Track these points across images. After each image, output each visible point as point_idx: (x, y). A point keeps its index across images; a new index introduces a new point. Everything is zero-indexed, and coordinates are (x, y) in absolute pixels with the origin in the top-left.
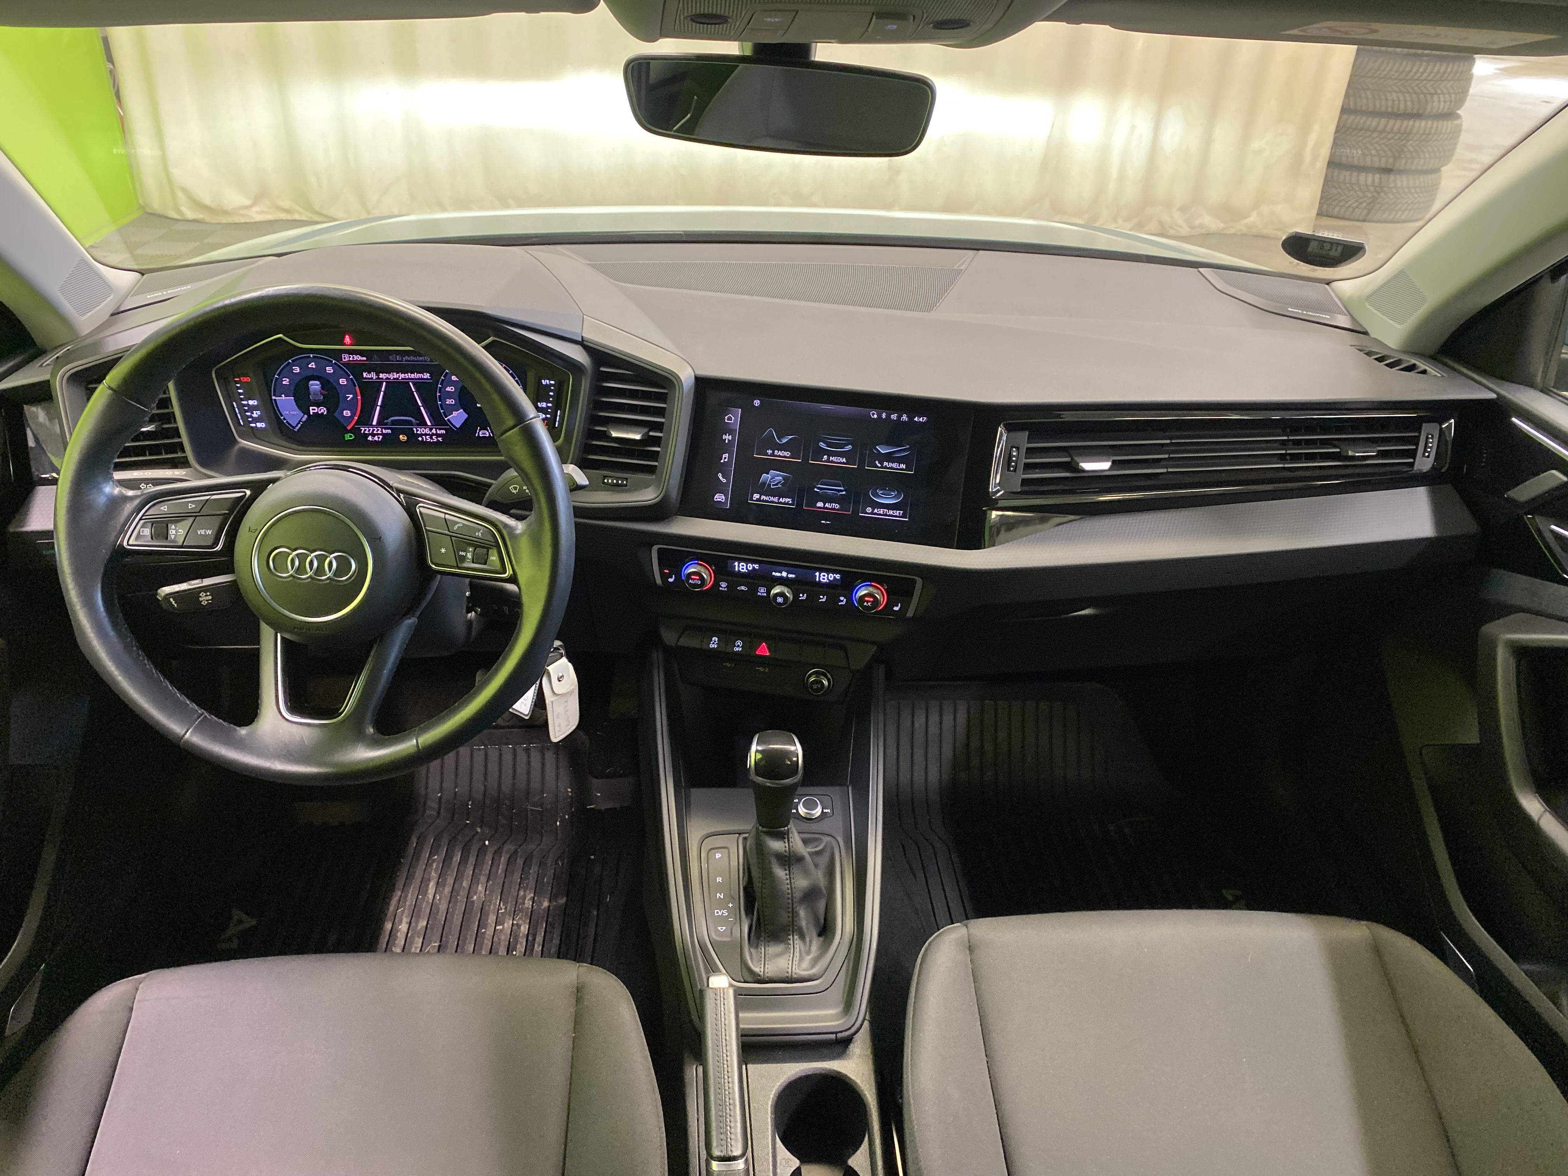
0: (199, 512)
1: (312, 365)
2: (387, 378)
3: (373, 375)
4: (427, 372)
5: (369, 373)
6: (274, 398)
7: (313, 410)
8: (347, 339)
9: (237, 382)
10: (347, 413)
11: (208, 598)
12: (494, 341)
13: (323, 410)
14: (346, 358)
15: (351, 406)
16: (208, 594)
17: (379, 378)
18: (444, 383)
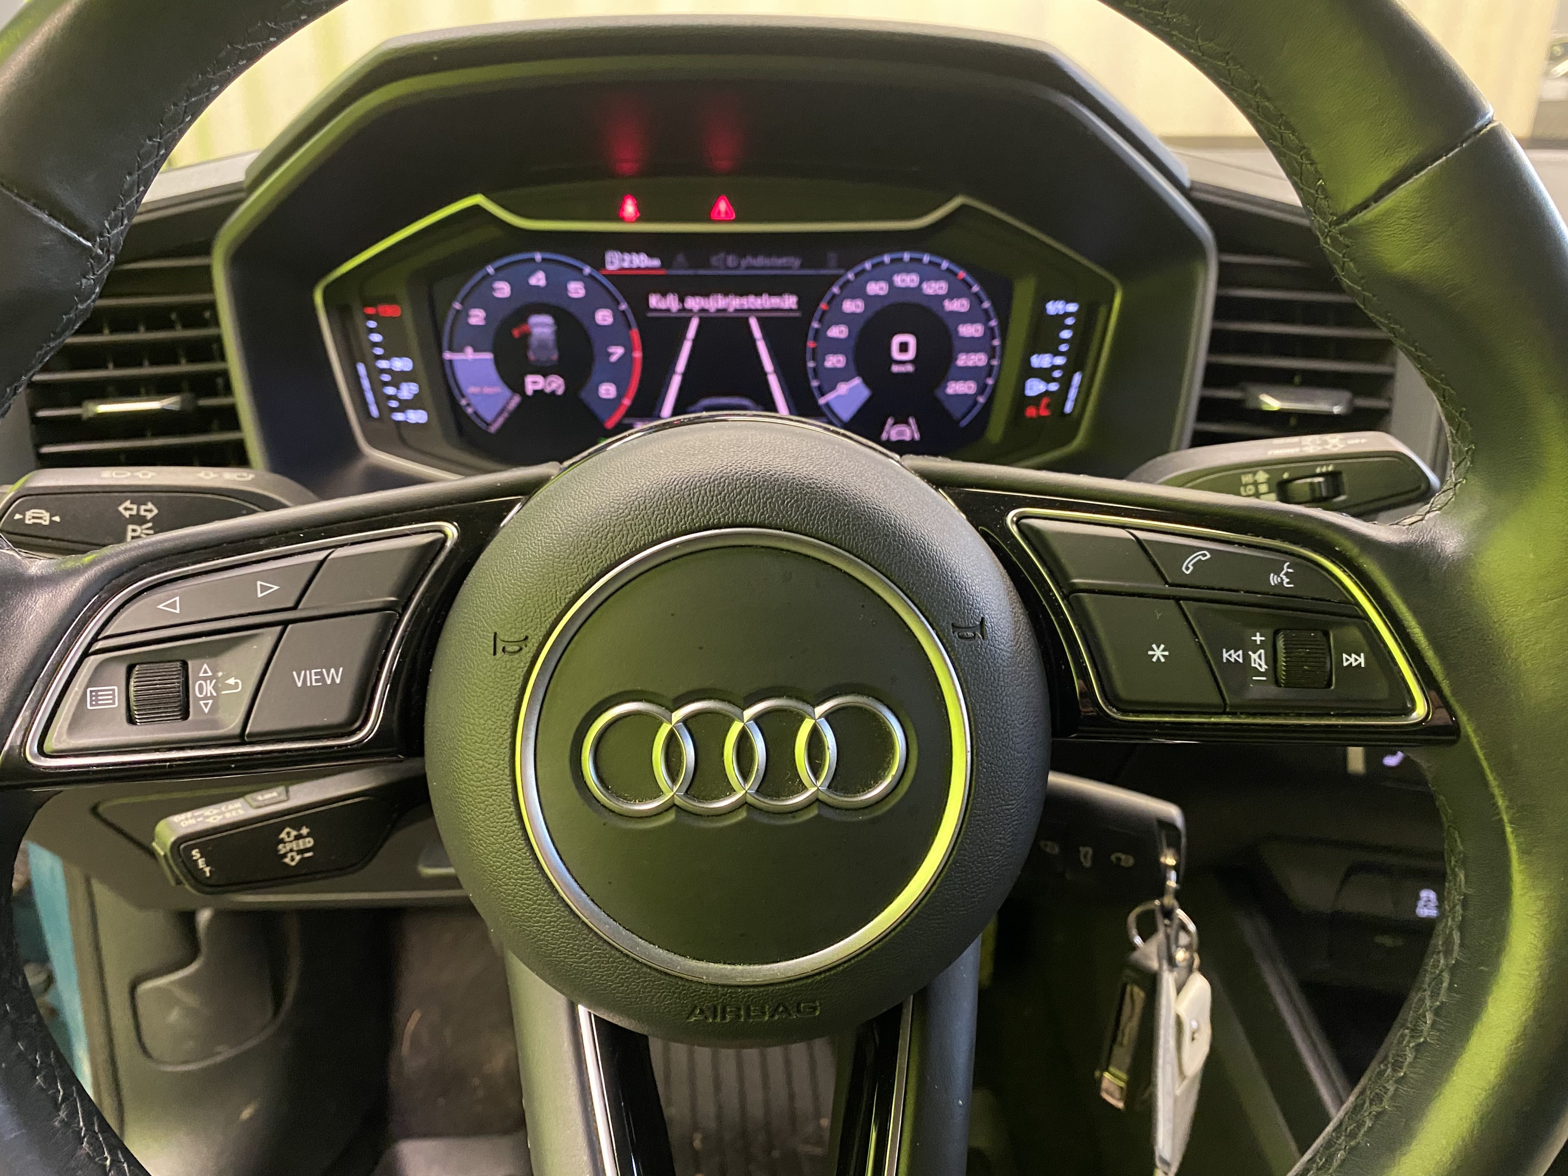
0: (295, 608)
1: (538, 279)
2: (703, 310)
3: (671, 303)
4: (792, 293)
5: (664, 294)
6: (447, 355)
7: (533, 383)
8: (630, 208)
9: (369, 318)
10: (607, 391)
11: (301, 844)
12: (962, 208)
13: (556, 384)
14: (615, 261)
15: (617, 372)
16: (305, 831)
17: (684, 309)
18: (827, 317)
